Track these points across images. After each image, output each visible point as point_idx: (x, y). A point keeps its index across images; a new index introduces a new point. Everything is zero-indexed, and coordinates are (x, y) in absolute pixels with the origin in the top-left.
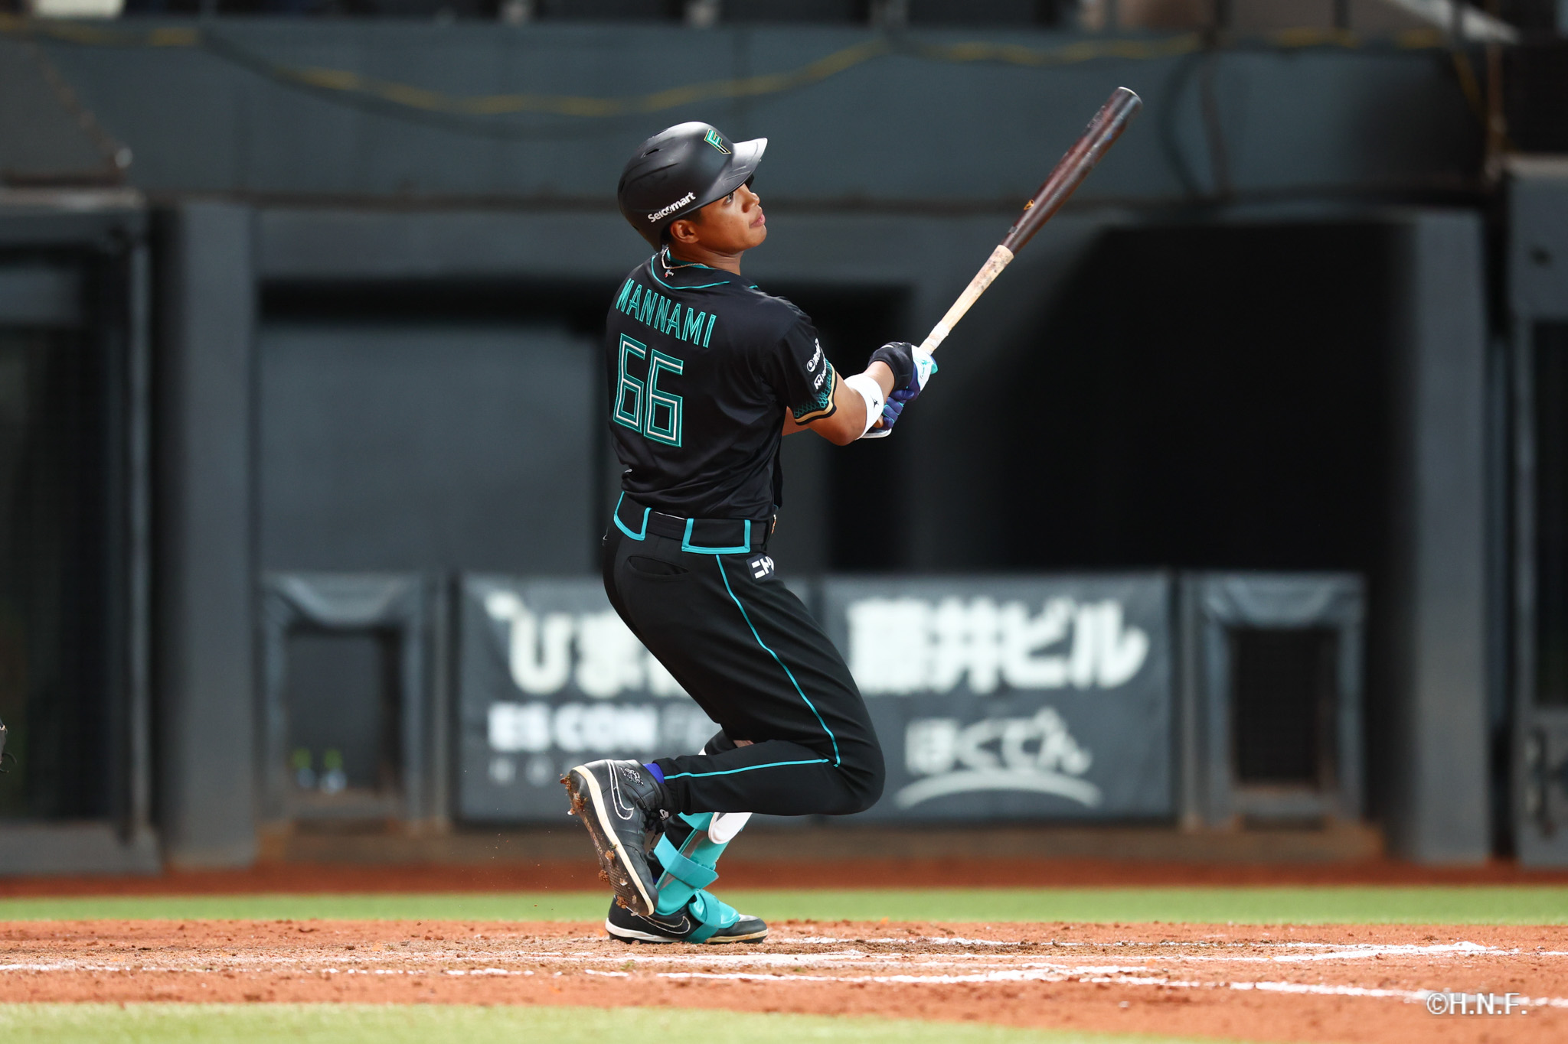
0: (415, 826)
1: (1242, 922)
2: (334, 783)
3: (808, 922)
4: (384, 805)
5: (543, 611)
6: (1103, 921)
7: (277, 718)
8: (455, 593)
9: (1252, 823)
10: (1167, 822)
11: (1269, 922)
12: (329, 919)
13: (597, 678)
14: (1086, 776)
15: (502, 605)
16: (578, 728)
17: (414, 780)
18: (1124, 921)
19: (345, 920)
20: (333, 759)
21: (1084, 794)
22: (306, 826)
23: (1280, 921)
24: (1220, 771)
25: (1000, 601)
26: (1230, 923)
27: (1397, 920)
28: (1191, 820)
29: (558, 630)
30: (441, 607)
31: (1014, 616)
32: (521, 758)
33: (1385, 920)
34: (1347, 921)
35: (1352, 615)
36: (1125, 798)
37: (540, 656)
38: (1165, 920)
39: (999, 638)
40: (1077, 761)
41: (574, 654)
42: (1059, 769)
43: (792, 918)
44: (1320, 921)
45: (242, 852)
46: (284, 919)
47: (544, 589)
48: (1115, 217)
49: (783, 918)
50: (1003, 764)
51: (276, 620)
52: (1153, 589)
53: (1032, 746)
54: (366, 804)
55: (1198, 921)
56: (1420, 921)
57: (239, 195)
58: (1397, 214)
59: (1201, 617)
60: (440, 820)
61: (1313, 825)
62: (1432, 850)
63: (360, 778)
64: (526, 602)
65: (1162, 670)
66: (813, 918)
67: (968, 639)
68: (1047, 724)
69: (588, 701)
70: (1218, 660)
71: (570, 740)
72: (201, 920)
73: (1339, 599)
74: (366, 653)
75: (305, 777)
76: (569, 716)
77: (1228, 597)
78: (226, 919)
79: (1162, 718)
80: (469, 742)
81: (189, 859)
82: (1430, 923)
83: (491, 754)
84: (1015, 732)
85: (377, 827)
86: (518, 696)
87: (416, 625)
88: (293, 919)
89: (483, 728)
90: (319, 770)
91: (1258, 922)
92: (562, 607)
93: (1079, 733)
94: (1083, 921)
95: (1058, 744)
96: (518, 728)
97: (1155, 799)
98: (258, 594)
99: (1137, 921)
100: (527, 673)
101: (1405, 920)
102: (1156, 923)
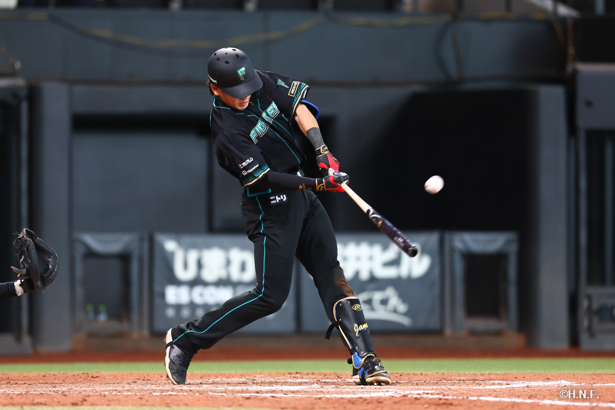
0: (136, 335)
1: (471, 372)
2: (102, 317)
3: (297, 373)
4: (123, 326)
5: (187, 248)
6: (416, 372)
7: (80, 291)
8: (151, 241)
9: (473, 333)
10: (439, 332)
11: (483, 373)
12: (103, 372)
13: (209, 275)
14: (406, 314)
15: (170, 245)
16: (201, 295)
17: (135, 316)
18: (424, 372)
19: (110, 372)
20: (102, 308)
21: (405, 321)
22: (92, 335)
23: (487, 372)
24: (460, 312)
25: (371, 244)
26: (467, 373)
27: (534, 372)
28: (448, 332)
29: (193, 256)
30: (146, 247)
31: (377, 249)
32: (178, 307)
33: (529, 371)
34: (514, 372)
35: (513, 249)
36: (421, 323)
37: (186, 266)
38: (441, 372)
39: (371, 258)
40: (402, 308)
41: (200, 265)
42: (395, 311)
43: (290, 372)
44: (503, 372)
45: (66, 346)
46: (86, 372)
47: (187, 239)
48: (417, 88)
49: (287, 371)
50: (372, 309)
51: (79, 252)
52: (433, 238)
53: (384, 302)
54: (115, 326)
55: (454, 372)
56: (543, 372)
57: (64, 80)
58: (531, 87)
59: (453, 250)
60: (146, 332)
61: (498, 333)
62: (545, 344)
63: (113, 315)
64: (180, 244)
65: (437, 271)
66: (299, 372)
67: (358, 259)
68: (390, 293)
69: (205, 284)
70: (459, 267)
71: (198, 300)
72: (52, 373)
73: (508, 242)
74: (116, 265)
75: (91, 315)
76: (198, 290)
77: (463, 241)
78: (62, 372)
79: (437, 290)
80: (157, 301)
81: (44, 348)
82: (547, 373)
83: (166, 306)
84: (377, 296)
85: (120, 335)
86: (177, 282)
87: (136, 253)
88: (89, 372)
89: (163, 295)
90: (97, 312)
91: (478, 373)
92: (195, 246)
93: (403, 297)
94: (408, 372)
95: (395, 301)
96: (177, 295)
97: (434, 323)
98: (72, 241)
99: (429, 372)
100: (180, 273)
101: (537, 372)
102: (437, 373)
